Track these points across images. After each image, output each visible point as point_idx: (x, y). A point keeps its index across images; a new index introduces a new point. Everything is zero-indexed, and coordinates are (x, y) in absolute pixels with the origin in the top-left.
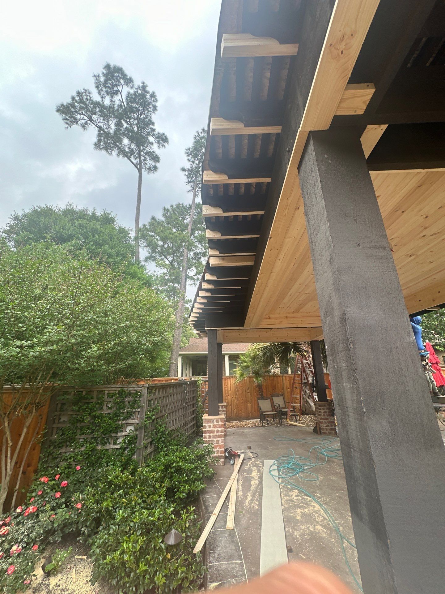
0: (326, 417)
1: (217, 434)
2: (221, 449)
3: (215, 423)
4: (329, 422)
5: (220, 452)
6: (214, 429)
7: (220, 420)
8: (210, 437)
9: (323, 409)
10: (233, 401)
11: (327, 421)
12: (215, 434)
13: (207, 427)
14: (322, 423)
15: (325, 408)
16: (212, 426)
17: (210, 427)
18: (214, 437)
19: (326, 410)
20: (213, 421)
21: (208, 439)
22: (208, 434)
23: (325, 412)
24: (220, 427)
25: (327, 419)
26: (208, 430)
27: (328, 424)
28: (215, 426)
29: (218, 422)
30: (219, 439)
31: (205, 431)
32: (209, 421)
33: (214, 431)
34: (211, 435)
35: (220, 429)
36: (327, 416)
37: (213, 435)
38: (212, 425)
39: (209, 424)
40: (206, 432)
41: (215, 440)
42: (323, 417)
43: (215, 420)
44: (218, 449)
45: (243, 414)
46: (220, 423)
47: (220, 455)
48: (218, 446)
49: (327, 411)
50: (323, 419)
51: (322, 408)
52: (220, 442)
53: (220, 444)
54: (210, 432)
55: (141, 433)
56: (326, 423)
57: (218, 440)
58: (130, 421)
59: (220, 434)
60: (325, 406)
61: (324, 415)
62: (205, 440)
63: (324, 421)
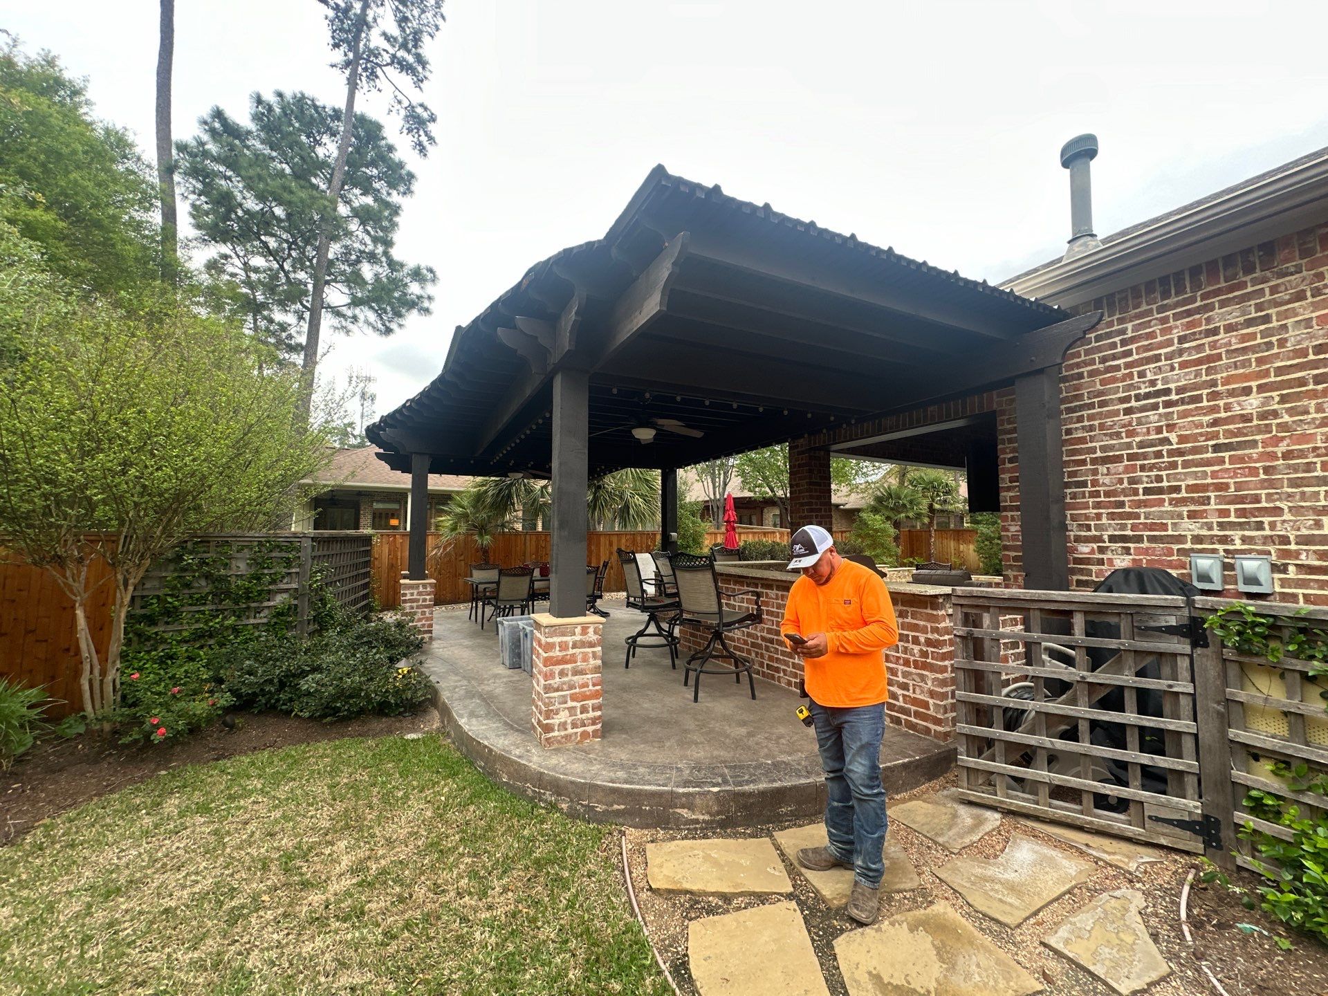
1: (424, 603)
2: (429, 623)
5: (426, 626)
7: (428, 585)
8: (412, 608)
12: (420, 603)
13: (408, 595)
16: (415, 594)
17: (412, 594)
18: (418, 607)
20: (417, 586)
21: (408, 611)
22: (408, 604)
24: (428, 595)
26: (409, 599)
28: (420, 594)
29: (426, 589)
30: (425, 610)
31: (405, 599)
32: (410, 587)
33: (419, 599)
34: (415, 604)
39: (411, 591)
41: (420, 611)
43: (421, 586)
44: (423, 622)
46: (428, 589)
48: (423, 618)
52: (427, 613)
54: (412, 601)
55: (303, 602)
58: (282, 586)
59: (428, 603)
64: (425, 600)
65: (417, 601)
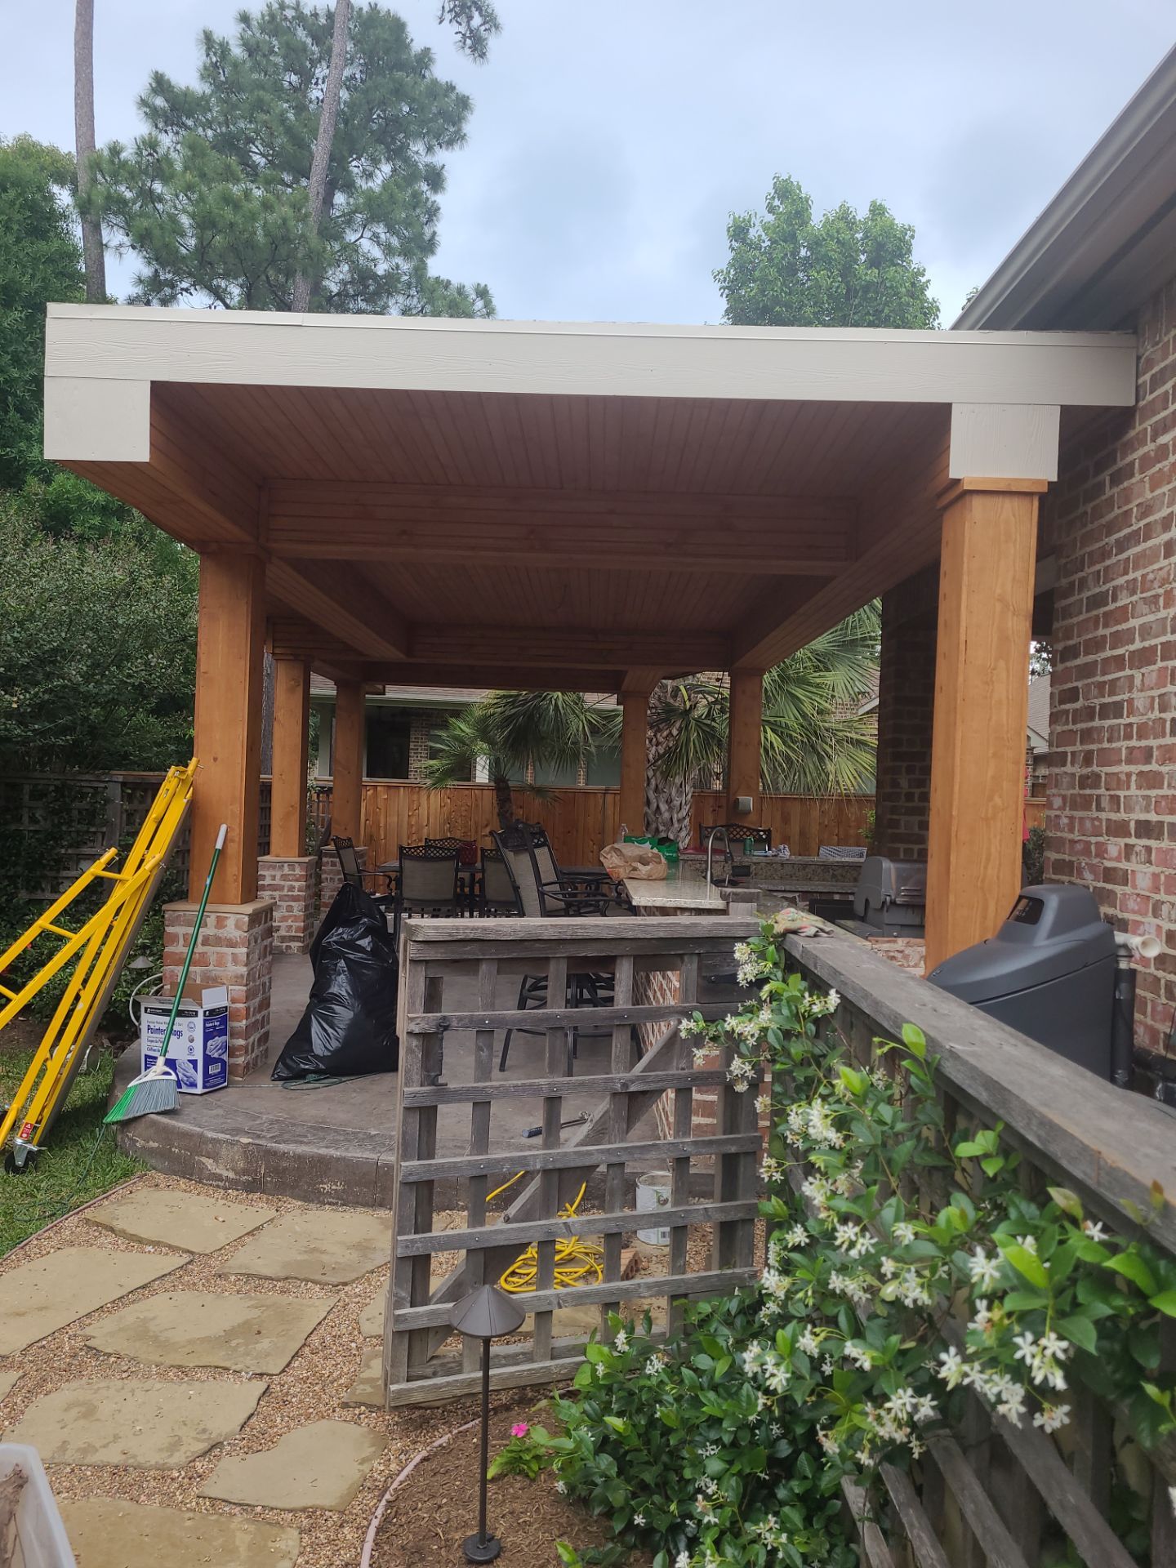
1: (290, 893)
2: (297, 924)
3: (286, 870)
6: (282, 883)
12: (285, 892)
16: (278, 877)
17: (274, 878)
18: (282, 899)
24: (297, 880)
28: (284, 877)
29: (294, 870)
30: (293, 904)
33: (283, 886)
34: (277, 894)
35: (297, 884)
38: (278, 874)
40: (263, 888)
41: (284, 904)
44: (289, 923)
48: (291, 917)
52: (295, 909)
53: (296, 912)
57: (291, 906)
58: (85, 850)
59: (296, 893)
64: (292, 888)
65: (281, 888)
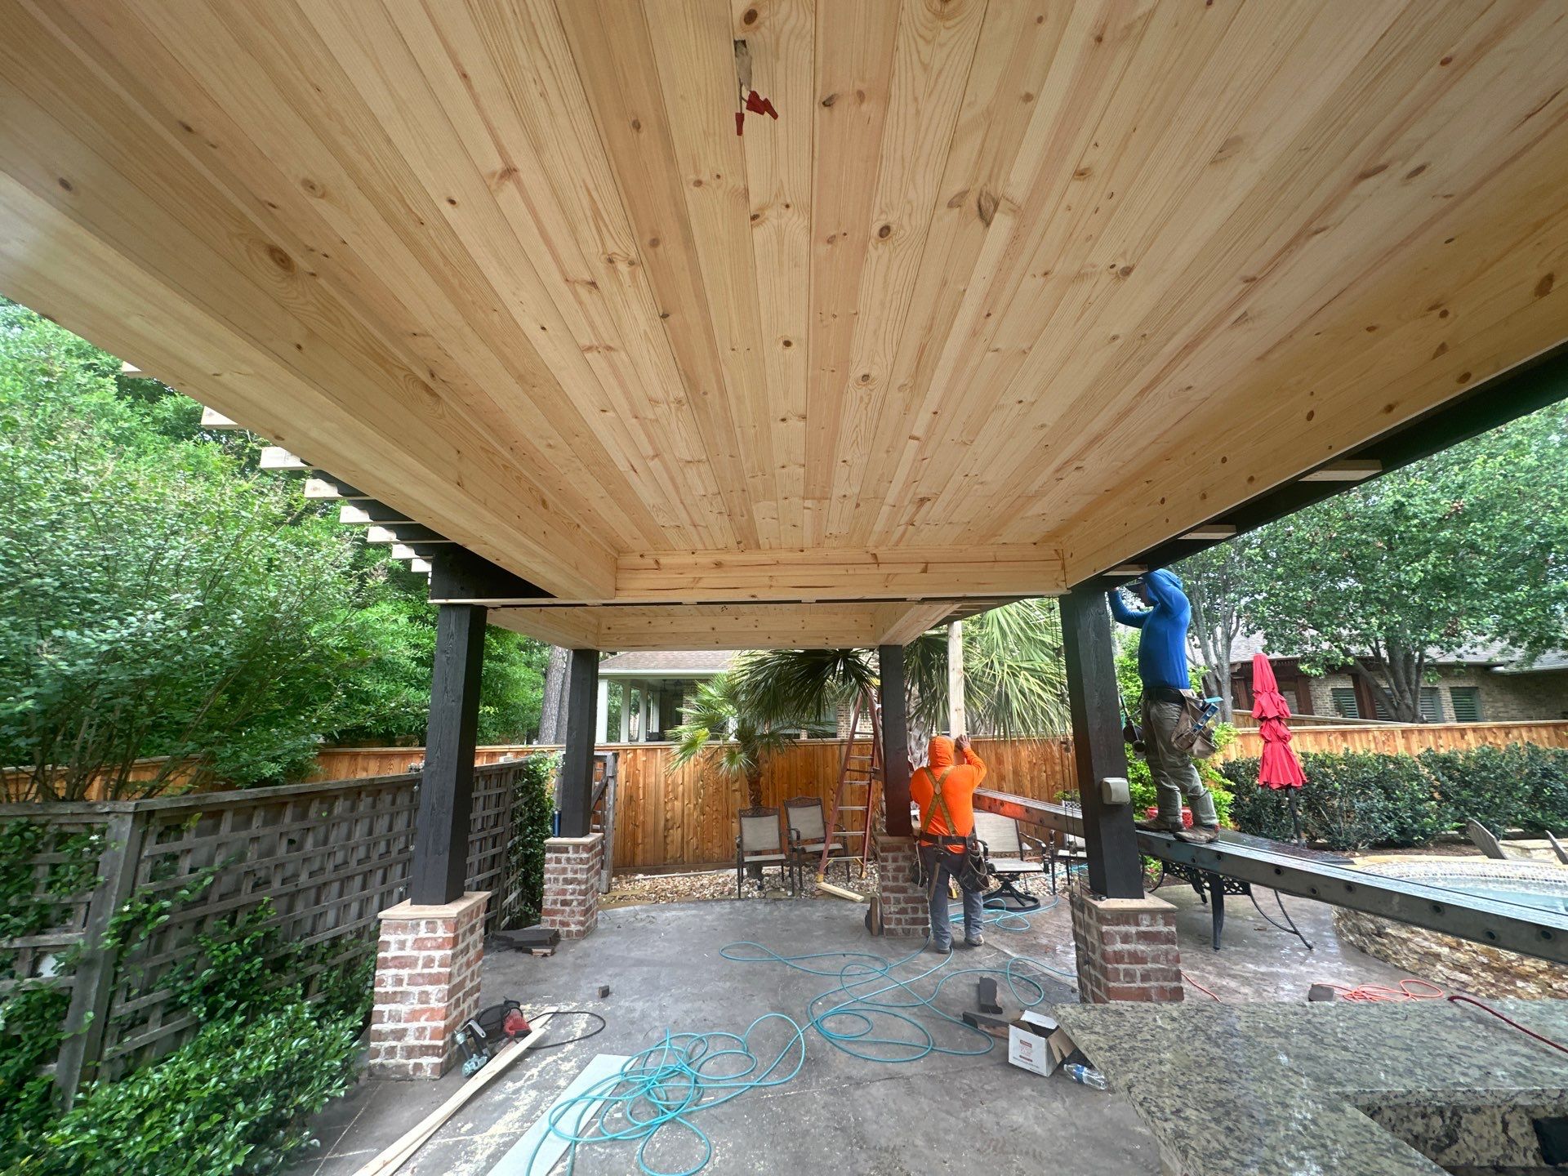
0: (901, 883)
1: (426, 971)
2: (434, 1024)
3: (423, 933)
4: (907, 901)
5: (428, 1033)
6: (415, 953)
7: (439, 923)
8: (399, 981)
9: (895, 860)
10: (689, 815)
11: (901, 896)
12: (419, 970)
13: (393, 946)
14: (886, 901)
15: (900, 855)
16: (409, 944)
17: (402, 945)
18: (412, 981)
19: (901, 863)
20: (414, 925)
21: (390, 989)
22: (392, 972)
23: (898, 869)
24: (439, 947)
25: (903, 890)
26: (395, 958)
27: (903, 905)
28: (419, 944)
29: (434, 931)
30: (428, 988)
31: (385, 959)
32: (401, 926)
33: (417, 959)
34: (405, 973)
35: (437, 954)
36: (906, 881)
37: (411, 977)
38: (410, 938)
39: (402, 937)
40: (385, 963)
41: (416, 990)
42: (890, 884)
43: (423, 923)
44: (422, 1023)
45: (717, 850)
46: (440, 933)
47: (427, 1042)
48: (424, 1011)
49: (906, 864)
50: (892, 890)
51: (890, 855)
52: (433, 997)
53: (434, 1004)
54: (401, 963)
55: (87, 980)
56: (898, 901)
57: (426, 993)
58: (51, 938)
59: (436, 970)
60: (899, 849)
61: (895, 879)
62: (382, 990)
63: (892, 896)
